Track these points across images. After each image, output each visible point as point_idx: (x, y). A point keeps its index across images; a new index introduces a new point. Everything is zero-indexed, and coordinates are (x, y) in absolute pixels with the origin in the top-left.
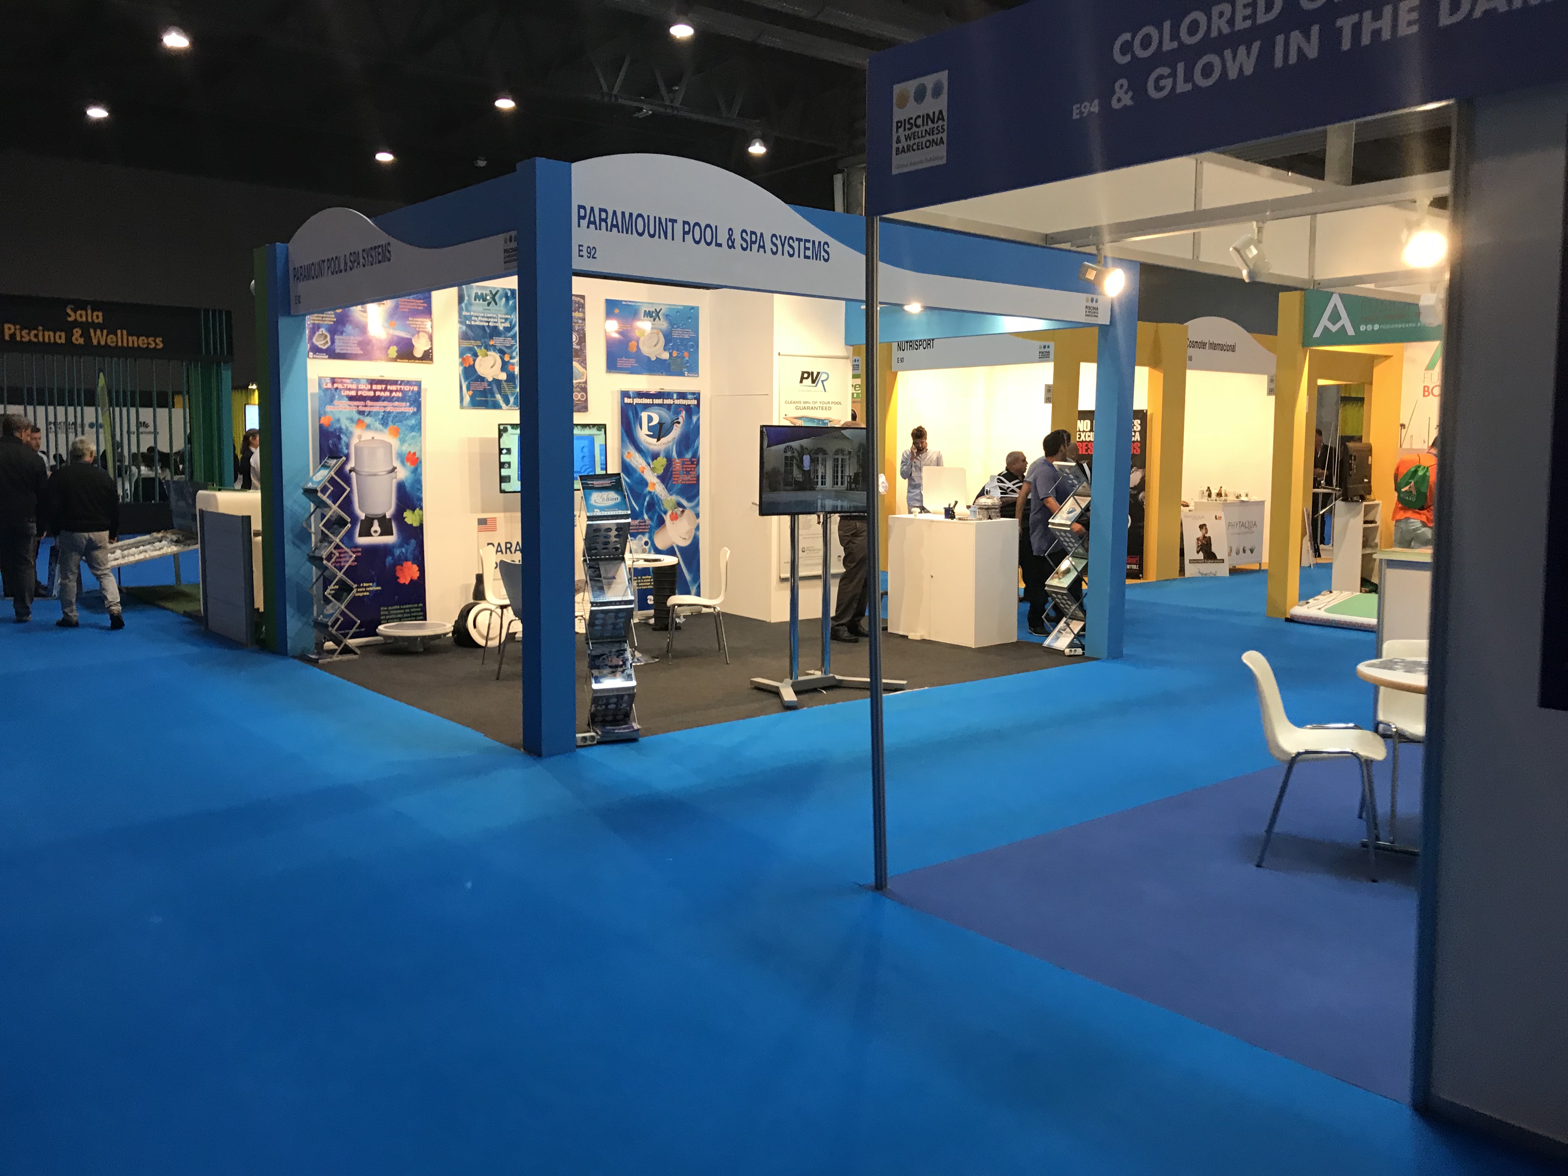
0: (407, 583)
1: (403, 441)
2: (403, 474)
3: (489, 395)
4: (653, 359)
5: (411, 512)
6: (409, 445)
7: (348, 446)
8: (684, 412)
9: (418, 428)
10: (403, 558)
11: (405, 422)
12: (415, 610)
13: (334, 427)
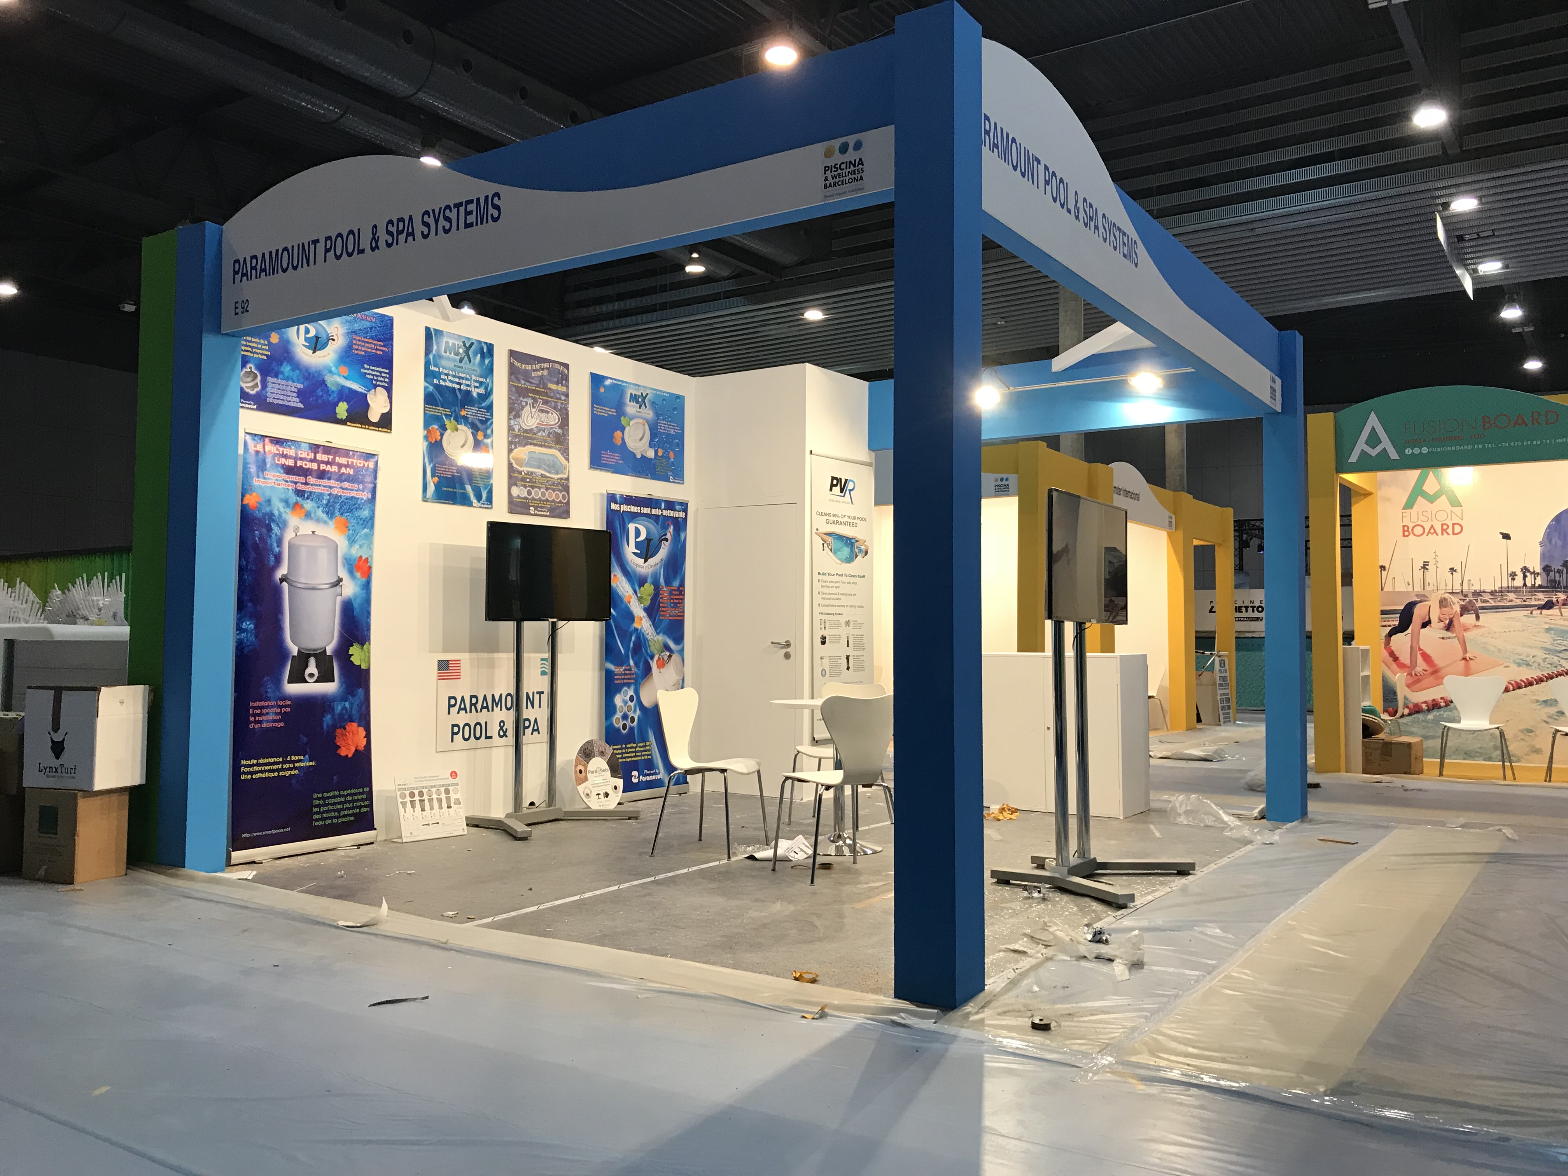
0: (350, 756)
1: (352, 541)
2: (349, 589)
3: (457, 485)
4: (639, 456)
5: (359, 646)
6: (361, 546)
7: (280, 542)
8: (672, 527)
9: (370, 522)
10: (347, 717)
11: (357, 513)
12: (360, 797)
13: (264, 511)
